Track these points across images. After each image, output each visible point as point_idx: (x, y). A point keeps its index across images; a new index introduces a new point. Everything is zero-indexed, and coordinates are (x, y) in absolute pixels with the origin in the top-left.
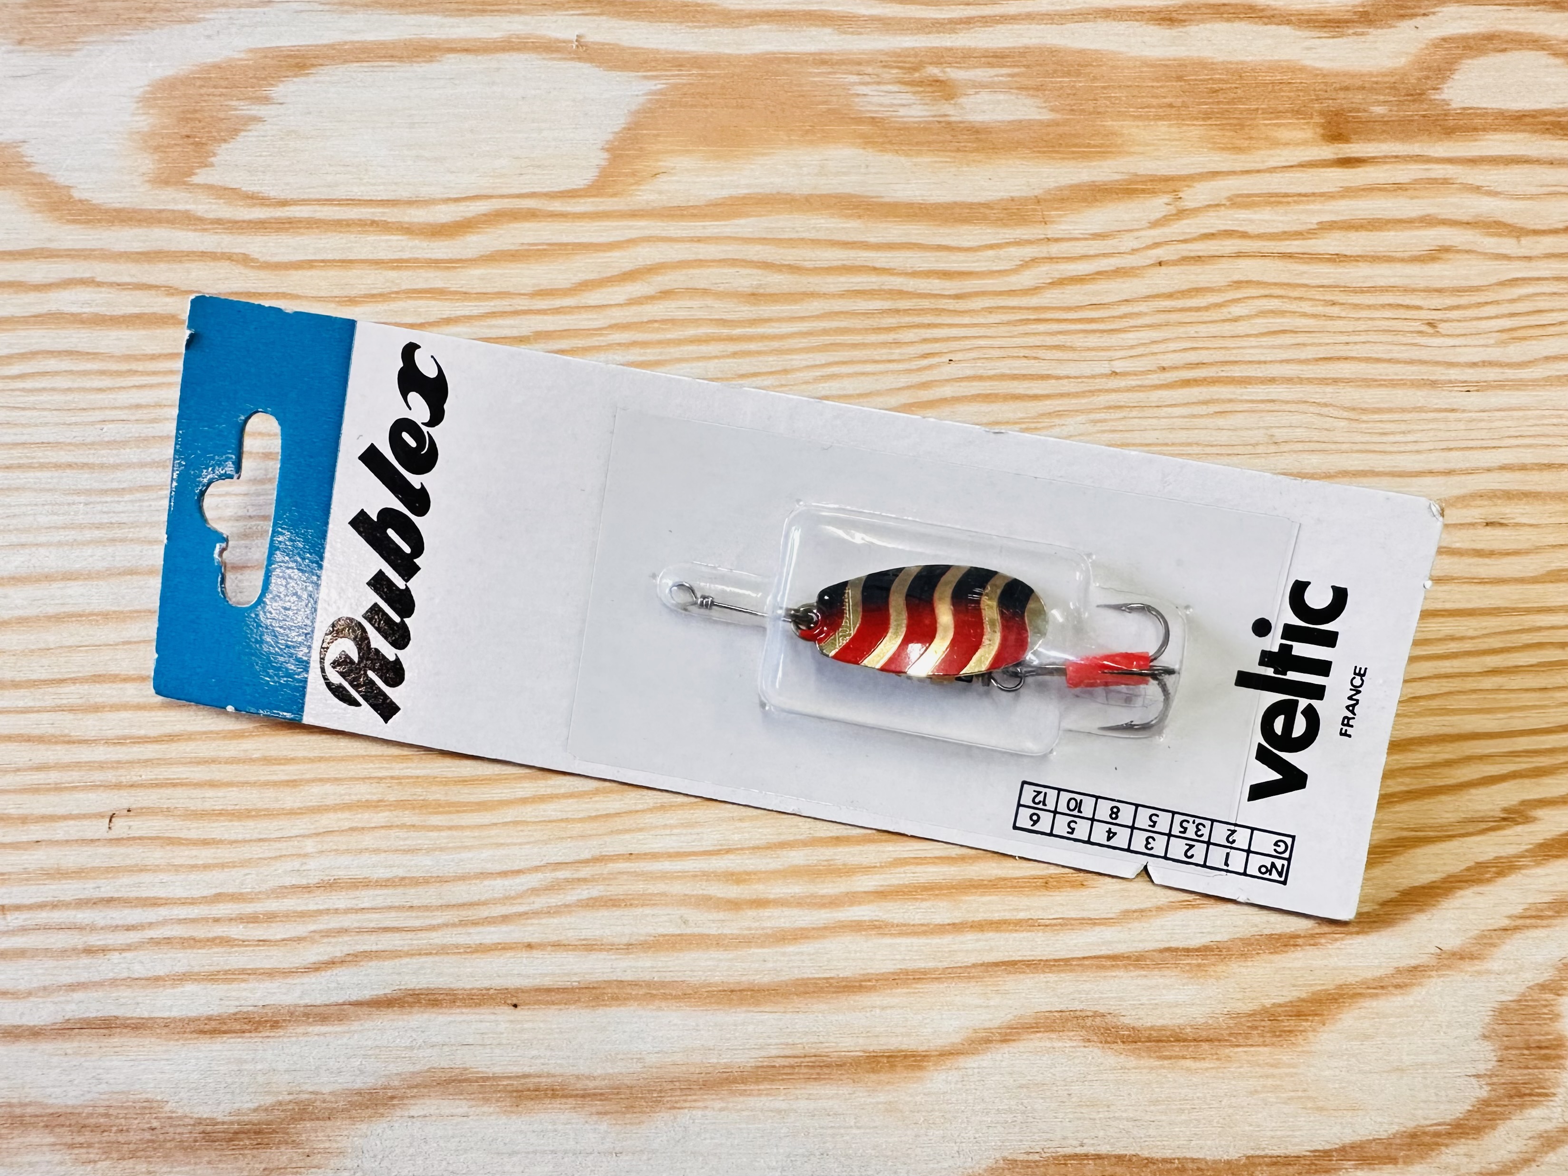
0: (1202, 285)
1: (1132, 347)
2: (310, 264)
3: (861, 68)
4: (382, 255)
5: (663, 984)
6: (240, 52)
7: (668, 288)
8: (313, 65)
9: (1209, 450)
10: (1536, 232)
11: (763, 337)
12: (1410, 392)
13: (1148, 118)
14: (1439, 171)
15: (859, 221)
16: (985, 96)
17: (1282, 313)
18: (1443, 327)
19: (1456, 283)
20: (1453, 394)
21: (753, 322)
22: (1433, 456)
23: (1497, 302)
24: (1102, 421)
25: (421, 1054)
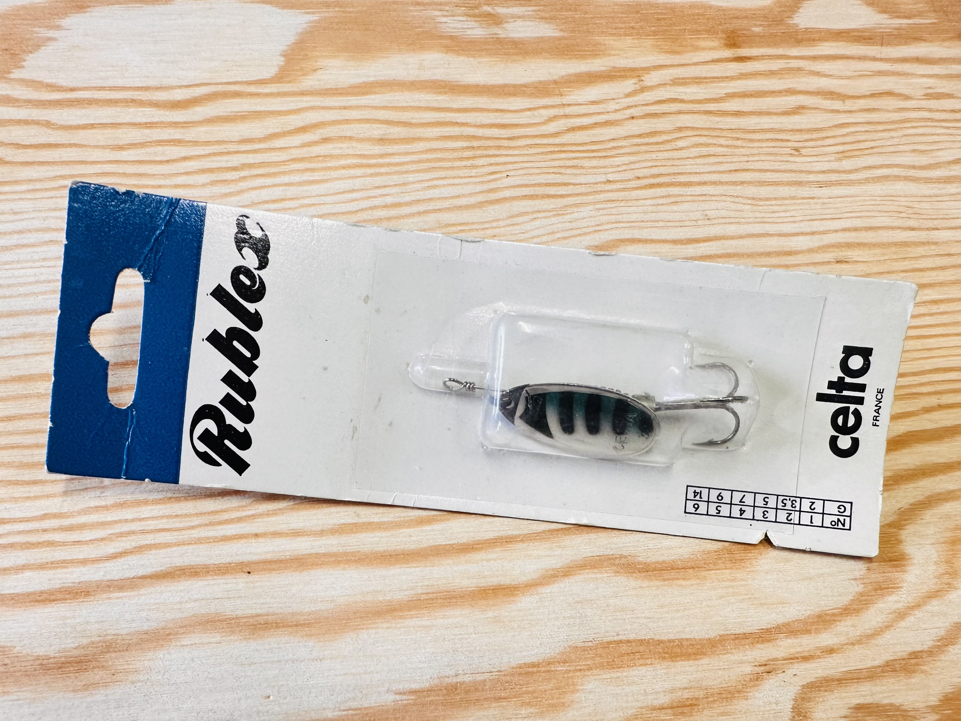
0: (658, 130)
1: (618, 166)
2: (92, 126)
3: (442, 7)
4: (139, 120)
5: (345, 554)
7: (327, 136)
8: (89, 7)
9: (668, 224)
10: (853, 97)
11: (389, 165)
12: (787, 188)
13: (619, 35)
14: (794, 64)
15: (446, 96)
16: (519, 23)
17: (708, 145)
18: (803, 151)
19: (809, 126)
20: (812, 188)
21: (382, 156)
22: (803, 224)
23: (833, 137)
24: (603, 209)
25: (188, 606)
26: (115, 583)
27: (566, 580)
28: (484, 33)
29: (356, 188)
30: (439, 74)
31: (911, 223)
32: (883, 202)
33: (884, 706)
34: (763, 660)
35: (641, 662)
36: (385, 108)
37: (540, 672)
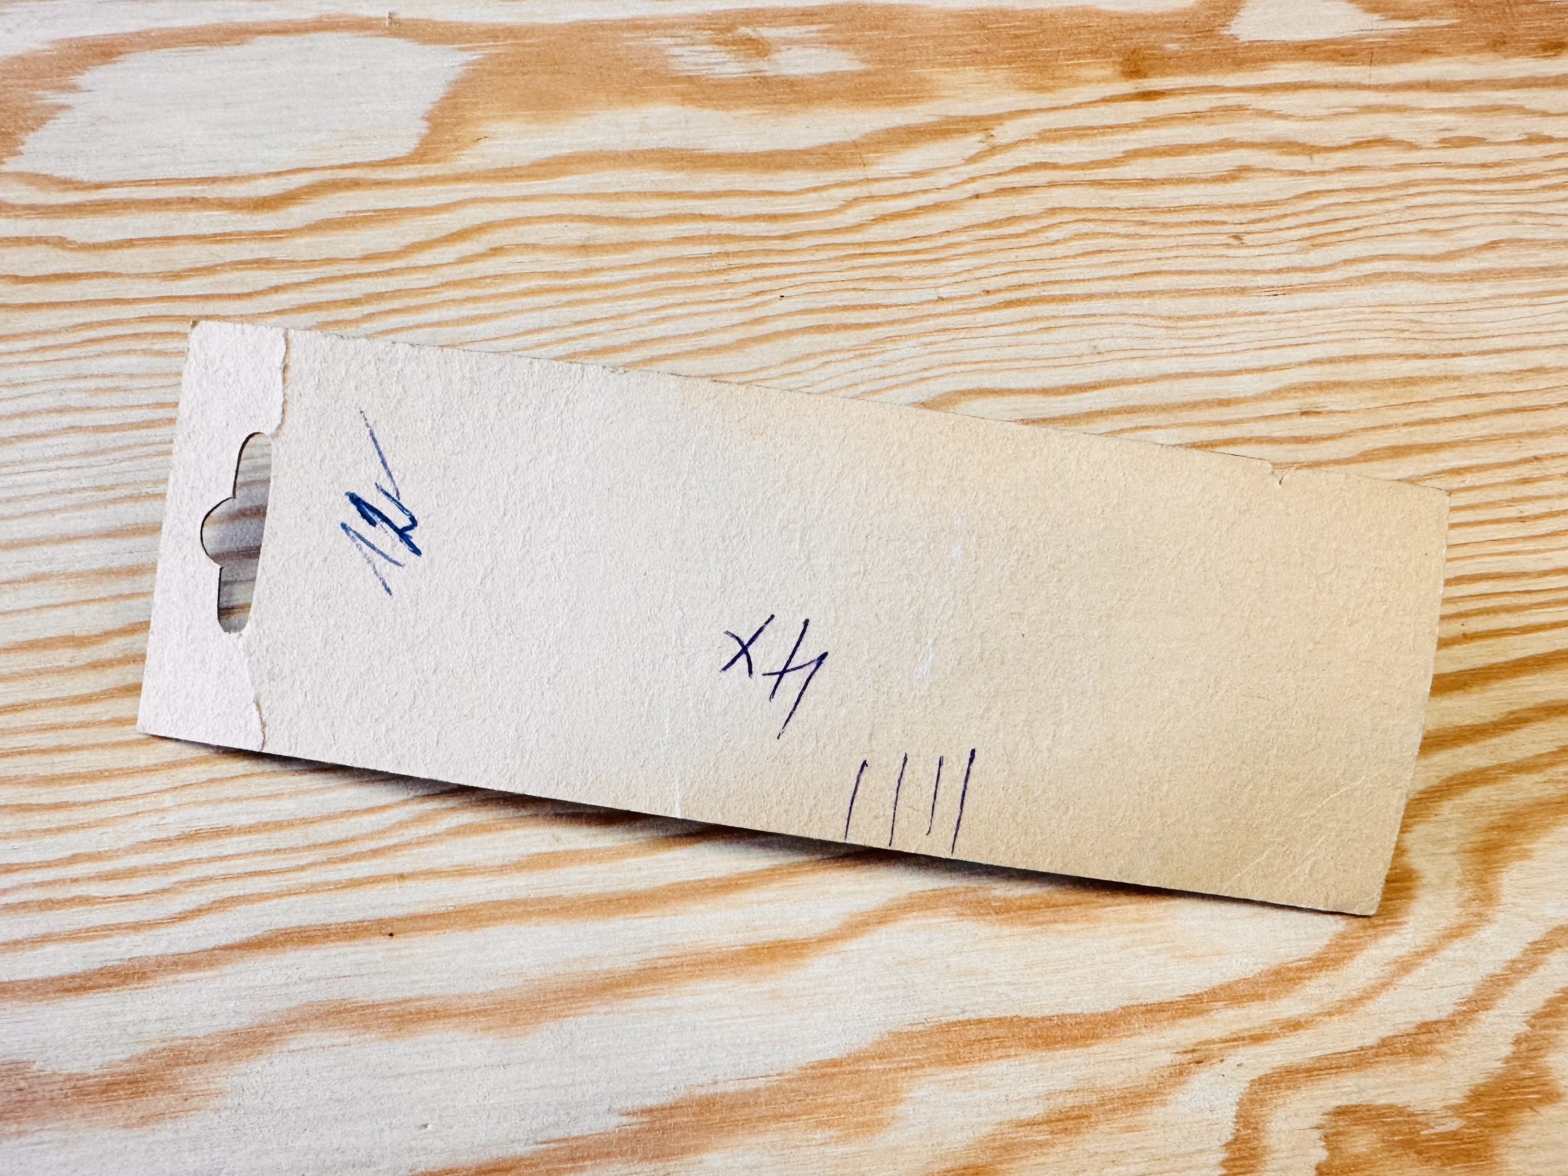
0: (1018, 214)
1: (956, 274)
2: (130, 243)
3: (674, 31)
4: (203, 230)
5: (539, 901)
6: (43, 43)
7: (498, 245)
8: (120, 53)
9: (1036, 363)
10: (1326, 150)
11: (596, 286)
12: (1222, 299)
13: (955, 65)
14: (1232, 99)
15: (683, 173)
16: (797, 51)
17: (1096, 235)
18: (1247, 239)
19: (1256, 199)
20: (1263, 298)
21: (585, 272)
22: (1247, 356)
23: (1295, 214)
24: (931, 343)
25: (297, 989)
26: (185, 958)
27: (883, 929)
28: (741, 70)
29: (545, 325)
30: (672, 139)
31: (1418, 347)
32: (1375, 316)
33: (1377, 1108)
34: (1190, 1043)
35: (1000, 1052)
36: (587, 196)
37: (844, 1073)
